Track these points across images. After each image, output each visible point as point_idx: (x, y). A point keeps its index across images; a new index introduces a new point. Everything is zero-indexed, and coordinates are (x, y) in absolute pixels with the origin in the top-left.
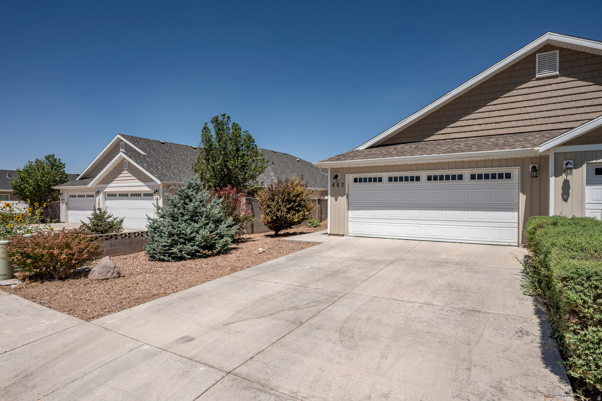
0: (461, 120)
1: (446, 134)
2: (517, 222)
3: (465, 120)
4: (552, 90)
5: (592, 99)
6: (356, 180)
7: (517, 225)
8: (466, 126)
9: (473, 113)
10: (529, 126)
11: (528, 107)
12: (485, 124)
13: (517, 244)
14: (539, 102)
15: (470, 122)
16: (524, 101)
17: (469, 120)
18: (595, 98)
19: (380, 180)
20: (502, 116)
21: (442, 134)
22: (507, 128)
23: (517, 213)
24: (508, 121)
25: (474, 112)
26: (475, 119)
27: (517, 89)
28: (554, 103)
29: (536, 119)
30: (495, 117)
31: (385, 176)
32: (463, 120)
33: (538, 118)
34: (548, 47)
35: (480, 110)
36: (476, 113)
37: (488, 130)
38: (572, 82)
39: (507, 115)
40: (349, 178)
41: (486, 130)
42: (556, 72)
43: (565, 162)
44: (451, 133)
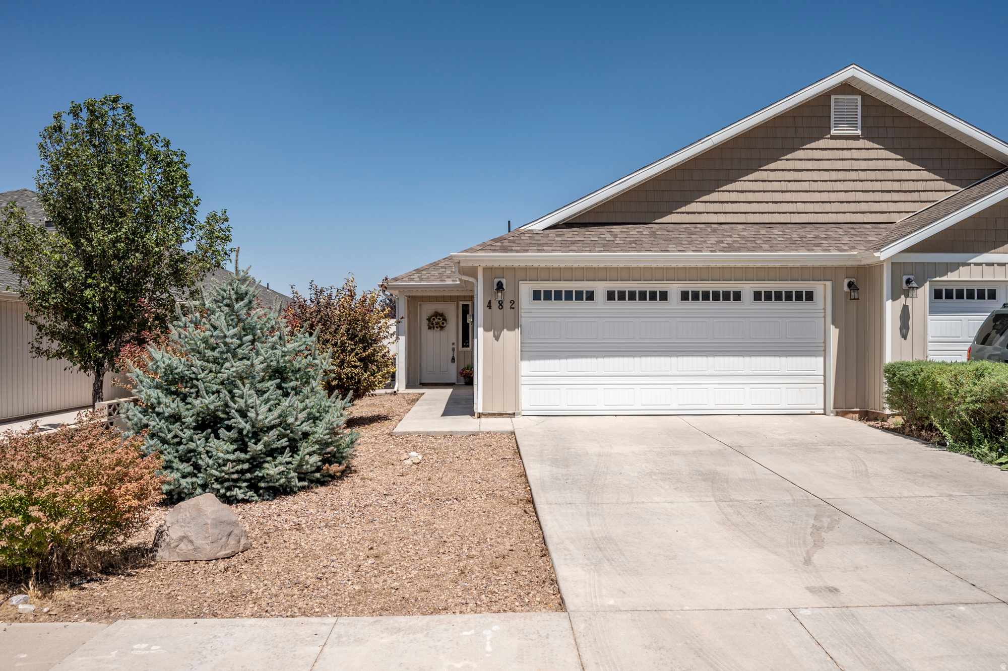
0: (719, 189)
1: (694, 213)
2: (822, 373)
3: (727, 191)
4: (851, 159)
5: (900, 181)
6: (536, 295)
7: (823, 379)
8: (727, 202)
9: (739, 181)
10: (821, 213)
11: (820, 181)
12: (758, 202)
13: (822, 411)
14: (834, 176)
15: (734, 197)
16: (814, 170)
17: (733, 191)
18: (904, 180)
19: (590, 296)
20: (782, 192)
21: (688, 213)
22: (790, 213)
23: (822, 359)
24: (792, 202)
25: (741, 179)
26: (742, 192)
27: (804, 149)
28: (854, 181)
29: (830, 202)
30: (772, 191)
31: (600, 288)
32: (723, 191)
33: (834, 202)
34: (846, 88)
35: (750, 177)
36: (743, 181)
37: (762, 213)
38: (876, 150)
39: (791, 191)
40: (526, 289)
41: (759, 213)
42: (857, 130)
43: (905, 278)
44: (704, 213)
